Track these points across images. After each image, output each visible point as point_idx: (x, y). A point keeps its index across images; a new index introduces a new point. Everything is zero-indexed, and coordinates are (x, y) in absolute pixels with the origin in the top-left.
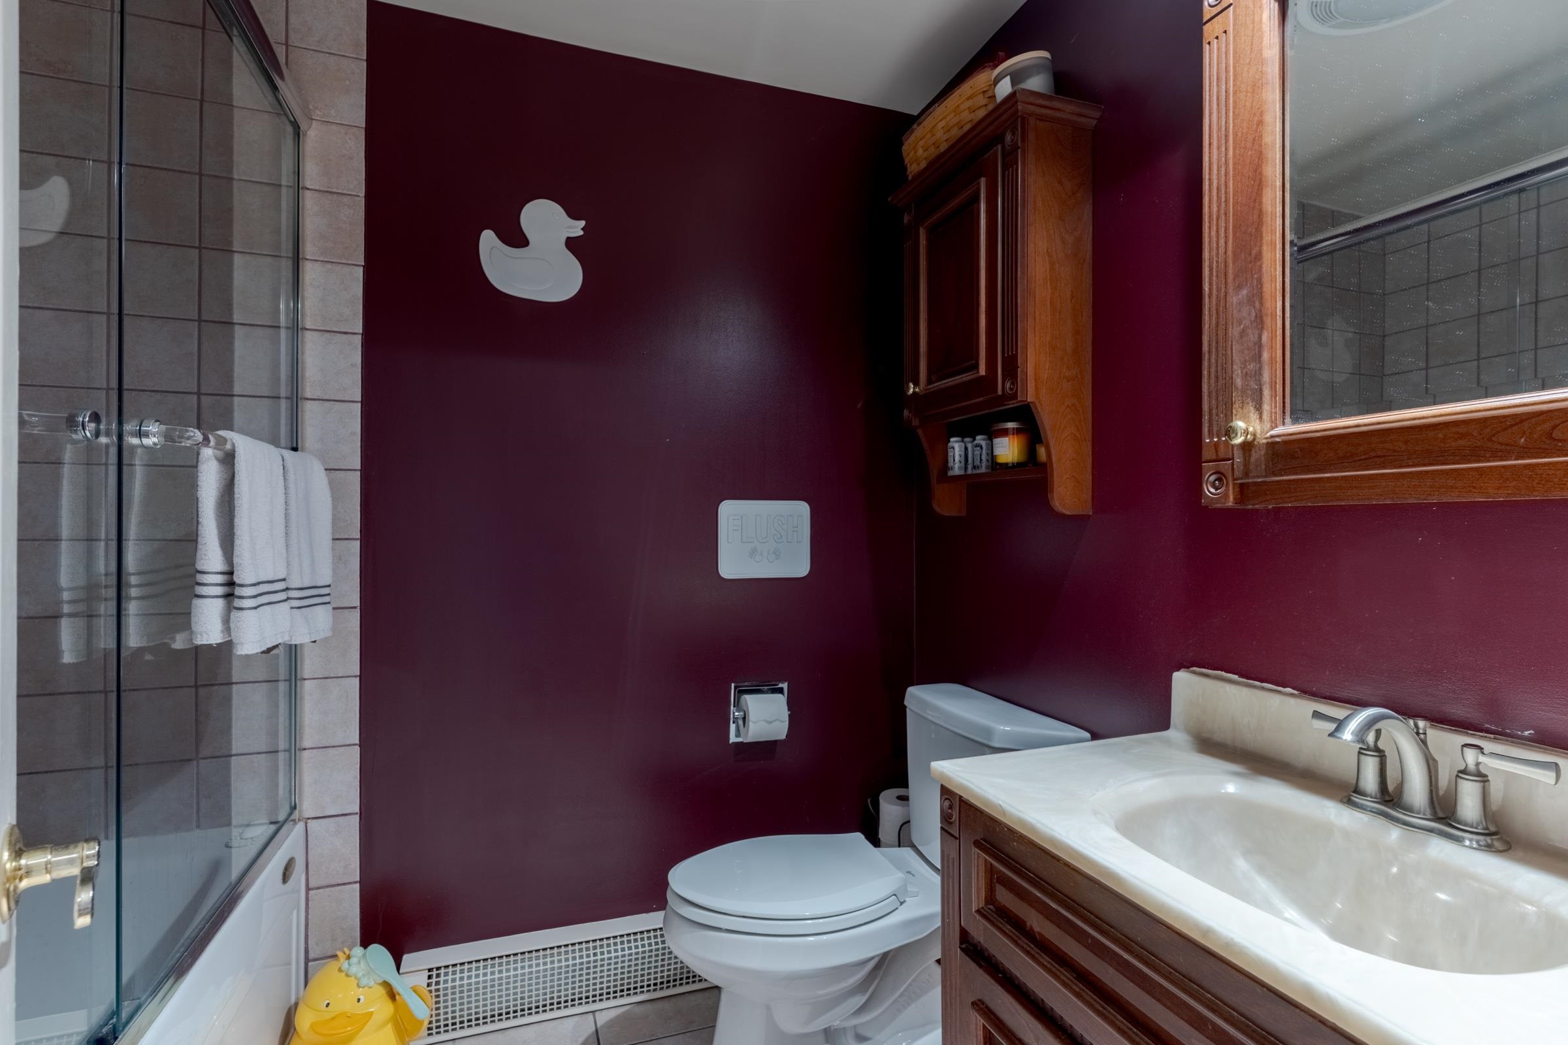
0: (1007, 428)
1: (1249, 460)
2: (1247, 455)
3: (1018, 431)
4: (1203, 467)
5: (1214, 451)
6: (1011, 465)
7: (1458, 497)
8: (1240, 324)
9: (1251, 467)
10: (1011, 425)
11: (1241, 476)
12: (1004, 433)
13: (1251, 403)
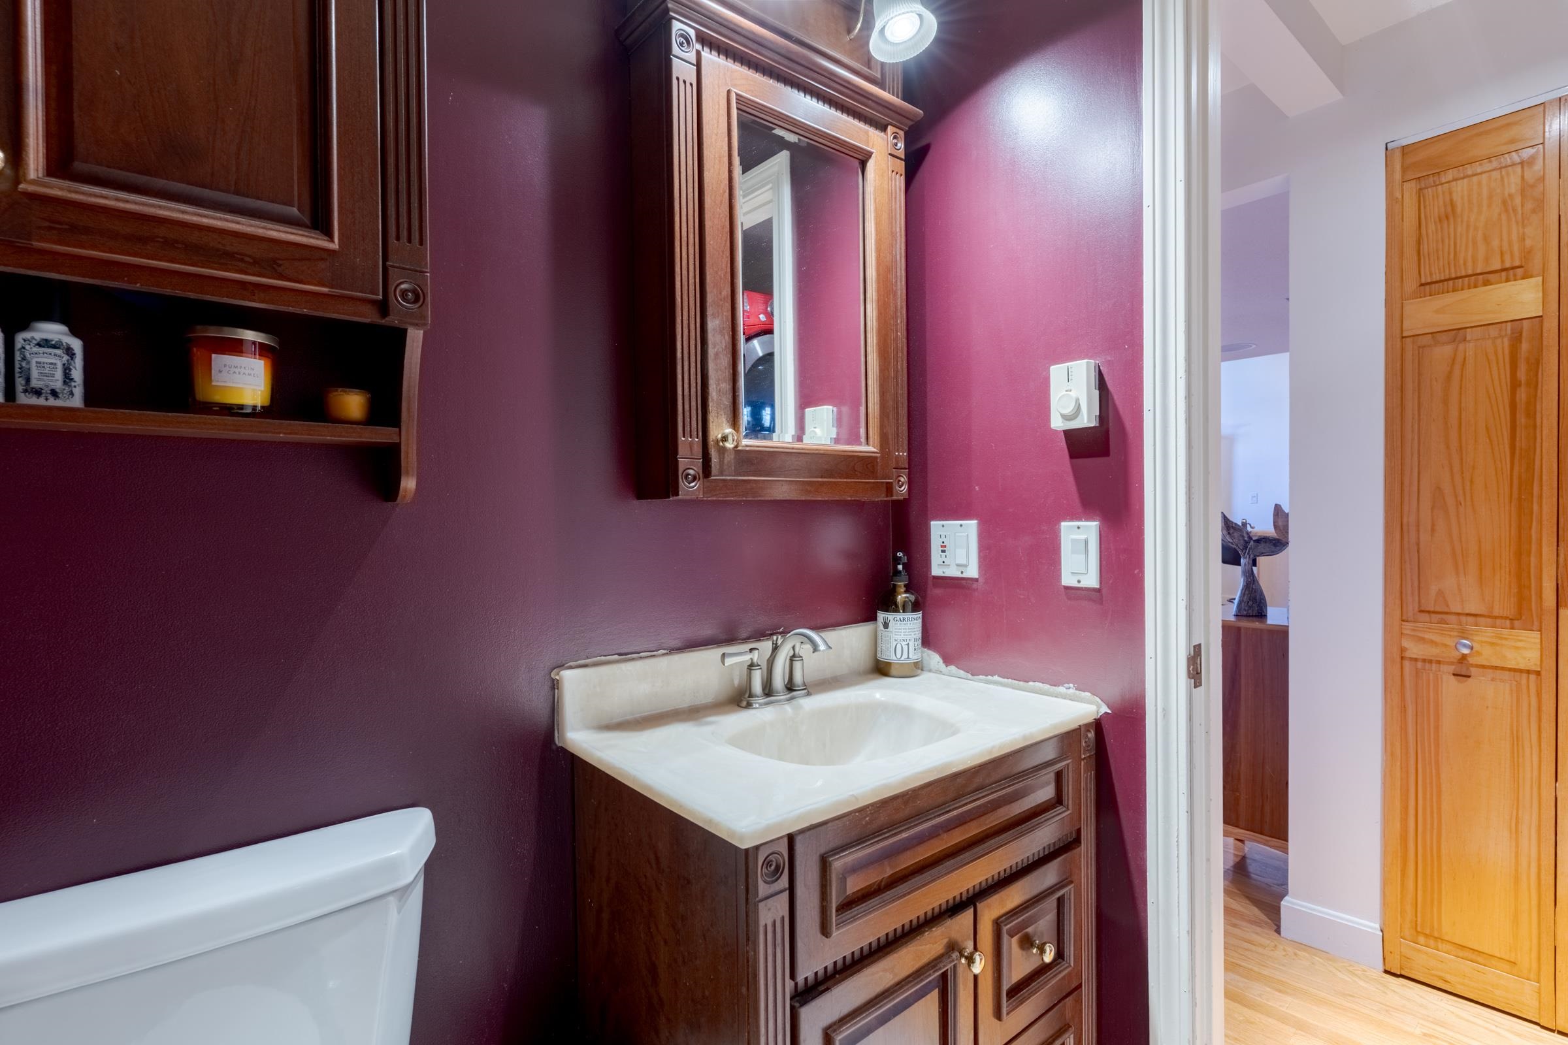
0: (242, 340)
1: (723, 461)
2: (722, 456)
3: (263, 350)
4: (680, 462)
5: (689, 449)
6: (249, 411)
7: (812, 497)
8: (715, 347)
9: (725, 467)
10: (249, 335)
11: (717, 473)
12: (236, 347)
13: (723, 416)
